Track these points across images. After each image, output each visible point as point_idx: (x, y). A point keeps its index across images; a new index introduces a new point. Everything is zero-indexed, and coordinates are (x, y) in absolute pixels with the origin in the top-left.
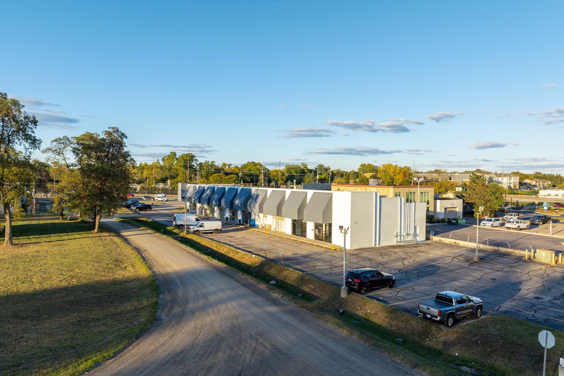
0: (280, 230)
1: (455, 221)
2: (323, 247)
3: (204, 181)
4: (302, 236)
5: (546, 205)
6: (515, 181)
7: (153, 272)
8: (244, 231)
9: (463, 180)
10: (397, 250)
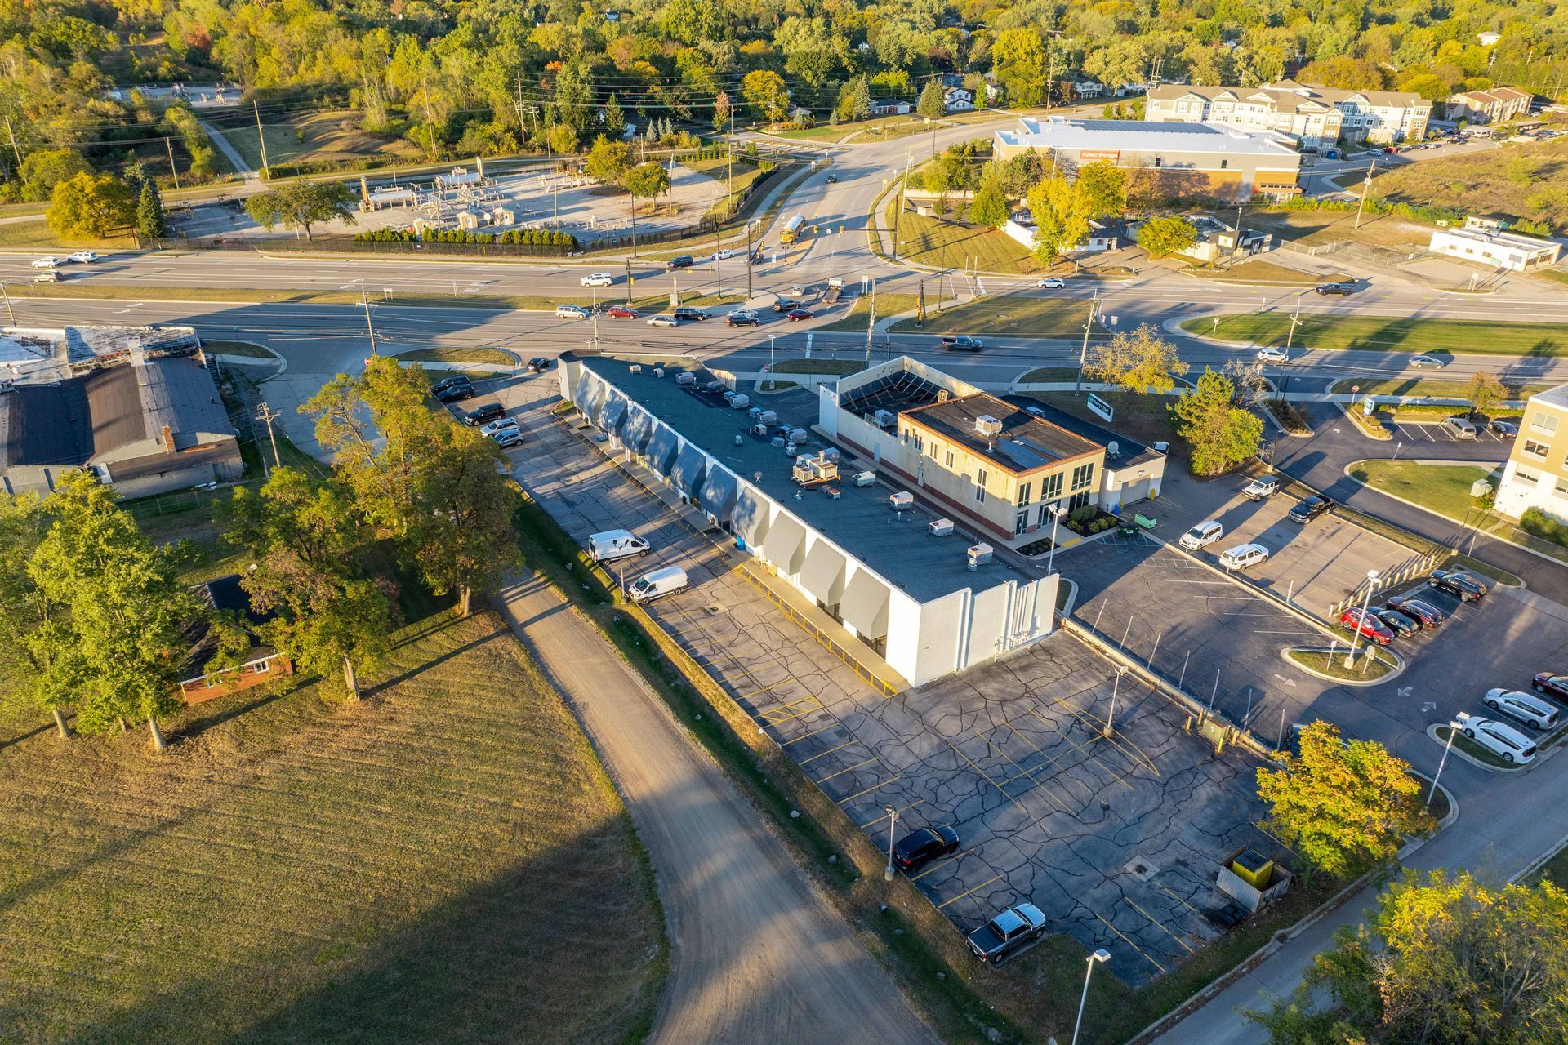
0: (794, 590)
1: (1131, 532)
6: (1418, 117)
7: (625, 799)
8: (727, 578)
9: (1258, 169)
10: (990, 688)
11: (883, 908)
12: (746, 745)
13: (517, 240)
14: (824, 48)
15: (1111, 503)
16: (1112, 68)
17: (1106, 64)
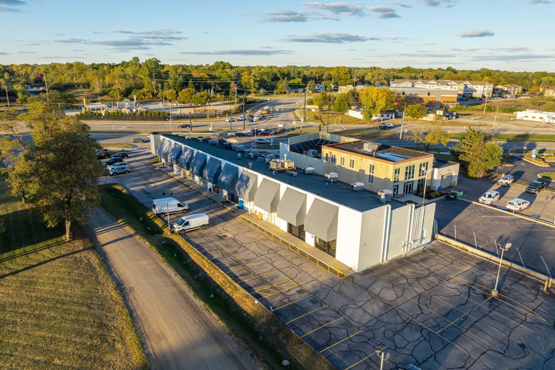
0: (273, 223)
1: (453, 197)
3: (172, 91)
4: (299, 237)
5: (535, 153)
6: (489, 89)
7: (148, 355)
9: (442, 96)
10: (407, 271)
12: (246, 312)
13: (145, 115)
14: (271, 71)
15: (437, 186)
16: (375, 78)
17: (373, 77)
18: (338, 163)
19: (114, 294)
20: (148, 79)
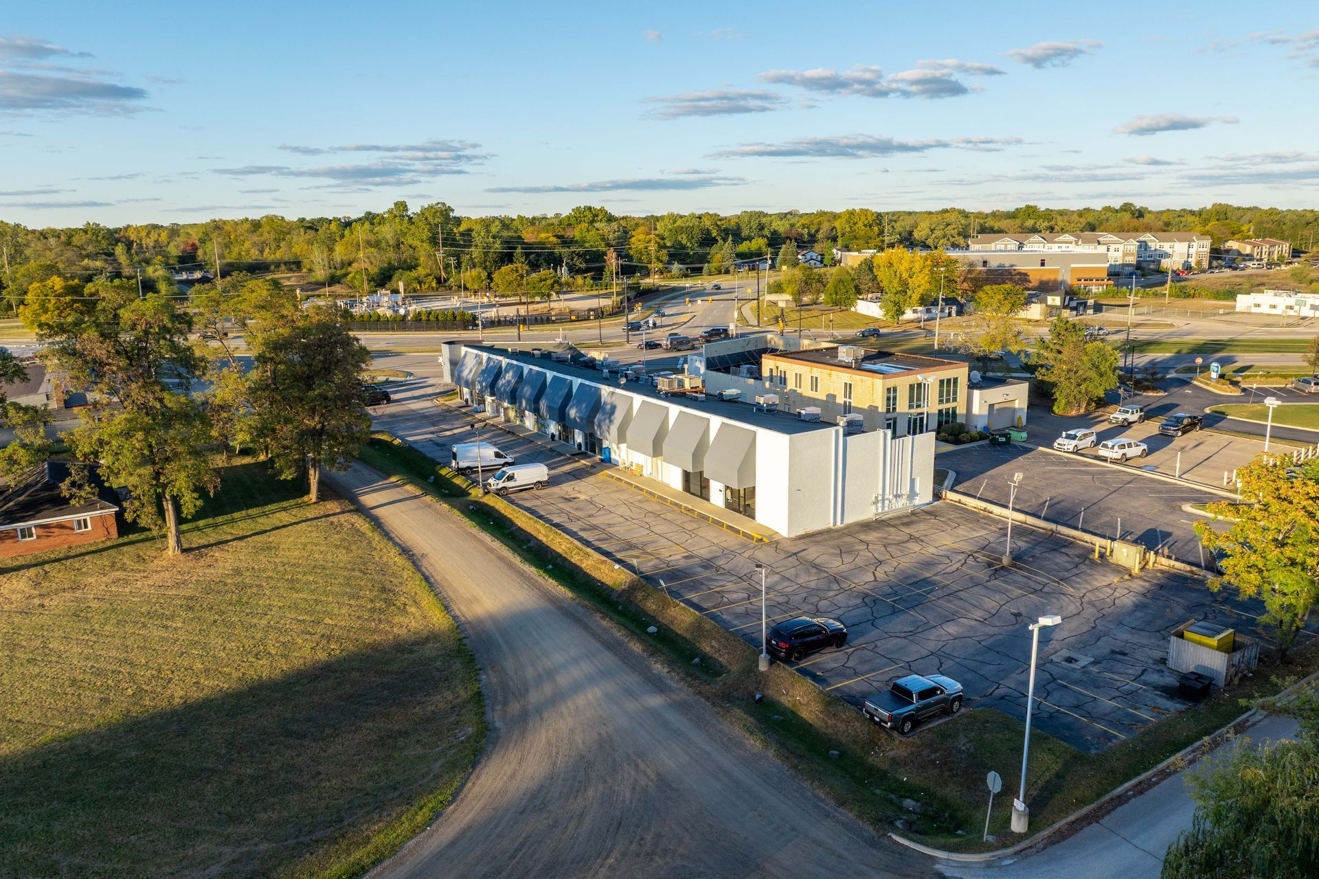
0: (660, 479)
1: (1003, 439)
2: (737, 531)
3: (479, 273)
4: (701, 497)
5: (1216, 369)
6: (1201, 249)
7: (455, 618)
8: (591, 479)
9: (1073, 266)
10: (872, 536)
11: (758, 696)
12: (599, 581)
13: (424, 318)
14: (697, 223)
15: (981, 425)
16: (938, 233)
17: (932, 231)
18: (791, 385)
19: (400, 561)
20: (429, 248)
